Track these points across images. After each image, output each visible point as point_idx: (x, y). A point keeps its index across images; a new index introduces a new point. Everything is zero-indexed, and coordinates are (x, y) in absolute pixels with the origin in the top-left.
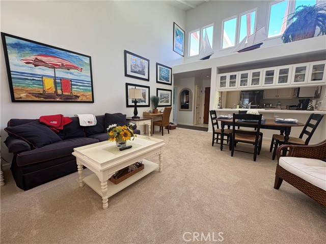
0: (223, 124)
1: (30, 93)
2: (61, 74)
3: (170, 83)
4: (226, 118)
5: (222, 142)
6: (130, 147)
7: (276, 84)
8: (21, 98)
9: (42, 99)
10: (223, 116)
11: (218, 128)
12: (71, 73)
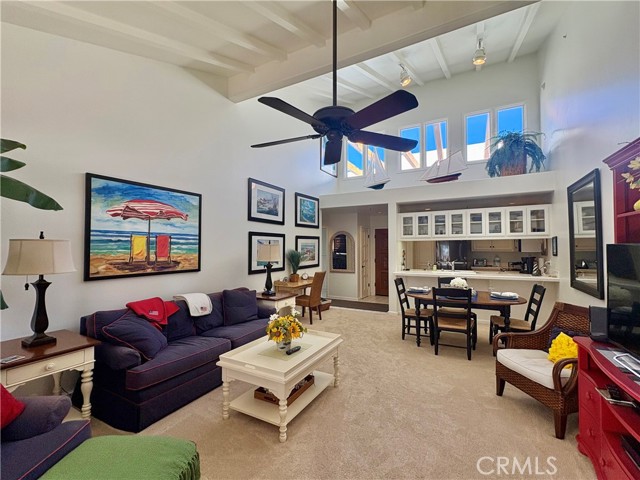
0: (418, 302)
1: (111, 264)
2: (159, 227)
3: (316, 224)
4: (421, 292)
5: (418, 331)
6: (297, 349)
7: (486, 234)
8: (98, 273)
9: (127, 272)
10: (416, 288)
11: (408, 307)
12: (171, 225)
